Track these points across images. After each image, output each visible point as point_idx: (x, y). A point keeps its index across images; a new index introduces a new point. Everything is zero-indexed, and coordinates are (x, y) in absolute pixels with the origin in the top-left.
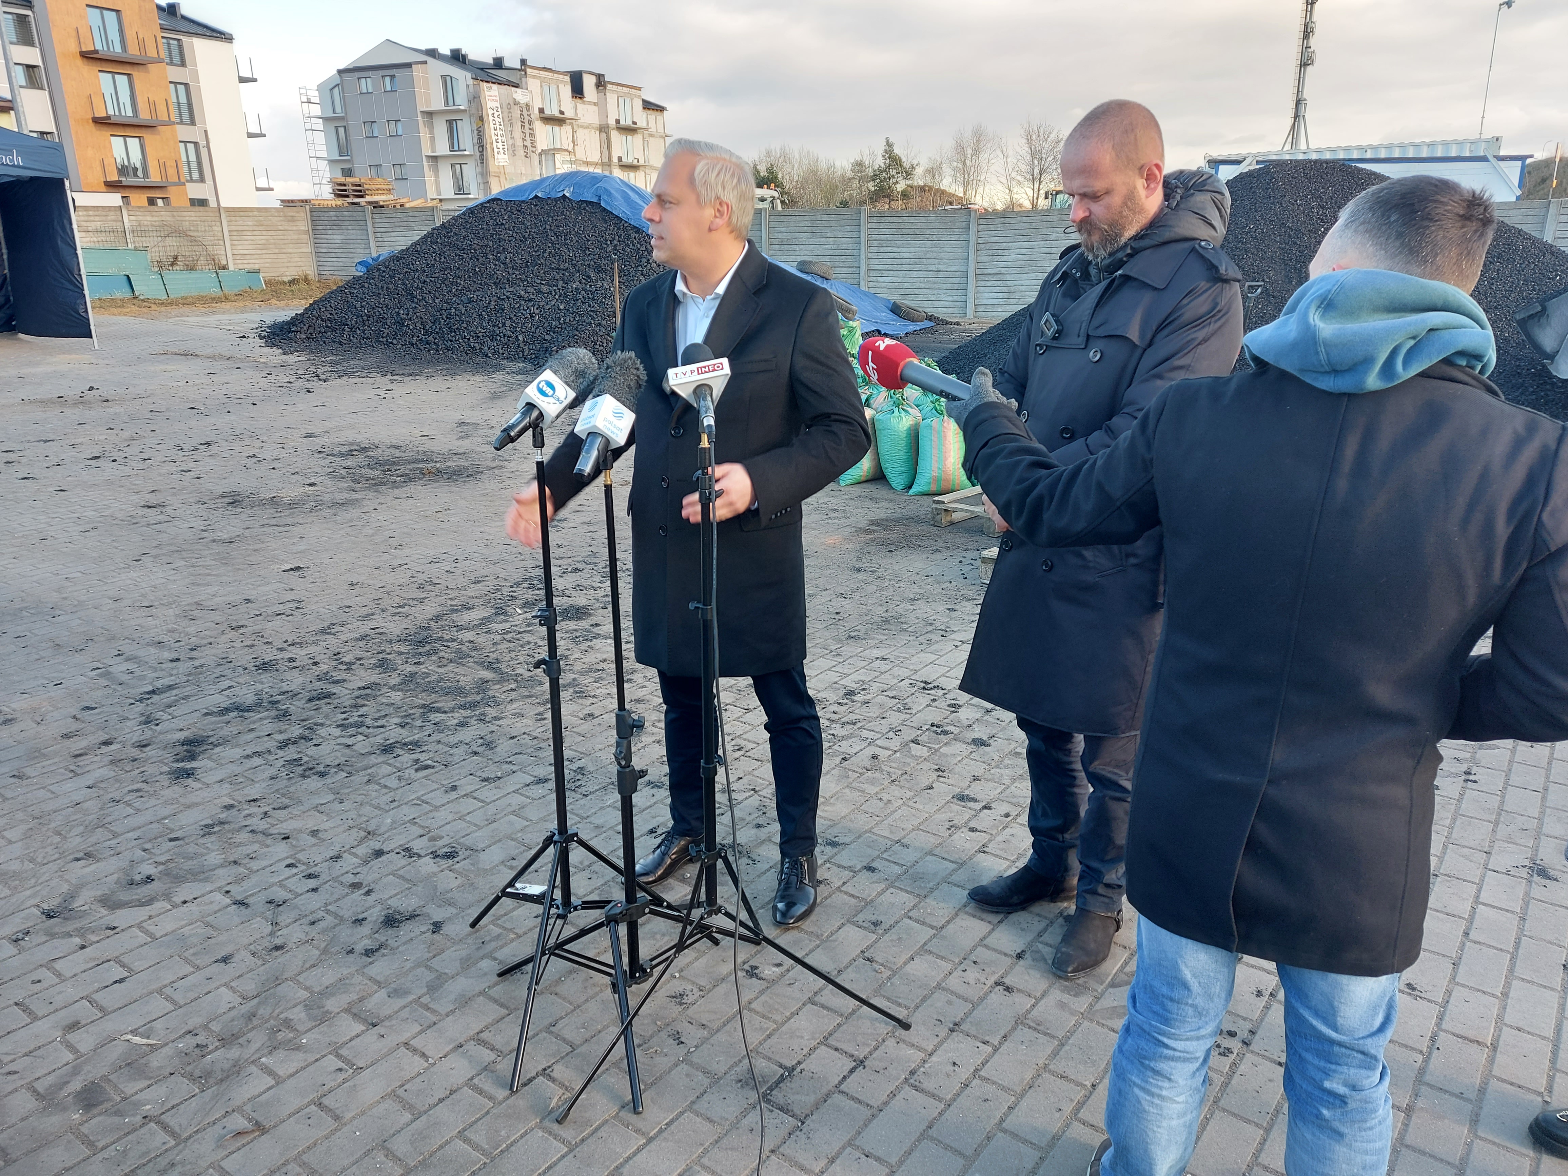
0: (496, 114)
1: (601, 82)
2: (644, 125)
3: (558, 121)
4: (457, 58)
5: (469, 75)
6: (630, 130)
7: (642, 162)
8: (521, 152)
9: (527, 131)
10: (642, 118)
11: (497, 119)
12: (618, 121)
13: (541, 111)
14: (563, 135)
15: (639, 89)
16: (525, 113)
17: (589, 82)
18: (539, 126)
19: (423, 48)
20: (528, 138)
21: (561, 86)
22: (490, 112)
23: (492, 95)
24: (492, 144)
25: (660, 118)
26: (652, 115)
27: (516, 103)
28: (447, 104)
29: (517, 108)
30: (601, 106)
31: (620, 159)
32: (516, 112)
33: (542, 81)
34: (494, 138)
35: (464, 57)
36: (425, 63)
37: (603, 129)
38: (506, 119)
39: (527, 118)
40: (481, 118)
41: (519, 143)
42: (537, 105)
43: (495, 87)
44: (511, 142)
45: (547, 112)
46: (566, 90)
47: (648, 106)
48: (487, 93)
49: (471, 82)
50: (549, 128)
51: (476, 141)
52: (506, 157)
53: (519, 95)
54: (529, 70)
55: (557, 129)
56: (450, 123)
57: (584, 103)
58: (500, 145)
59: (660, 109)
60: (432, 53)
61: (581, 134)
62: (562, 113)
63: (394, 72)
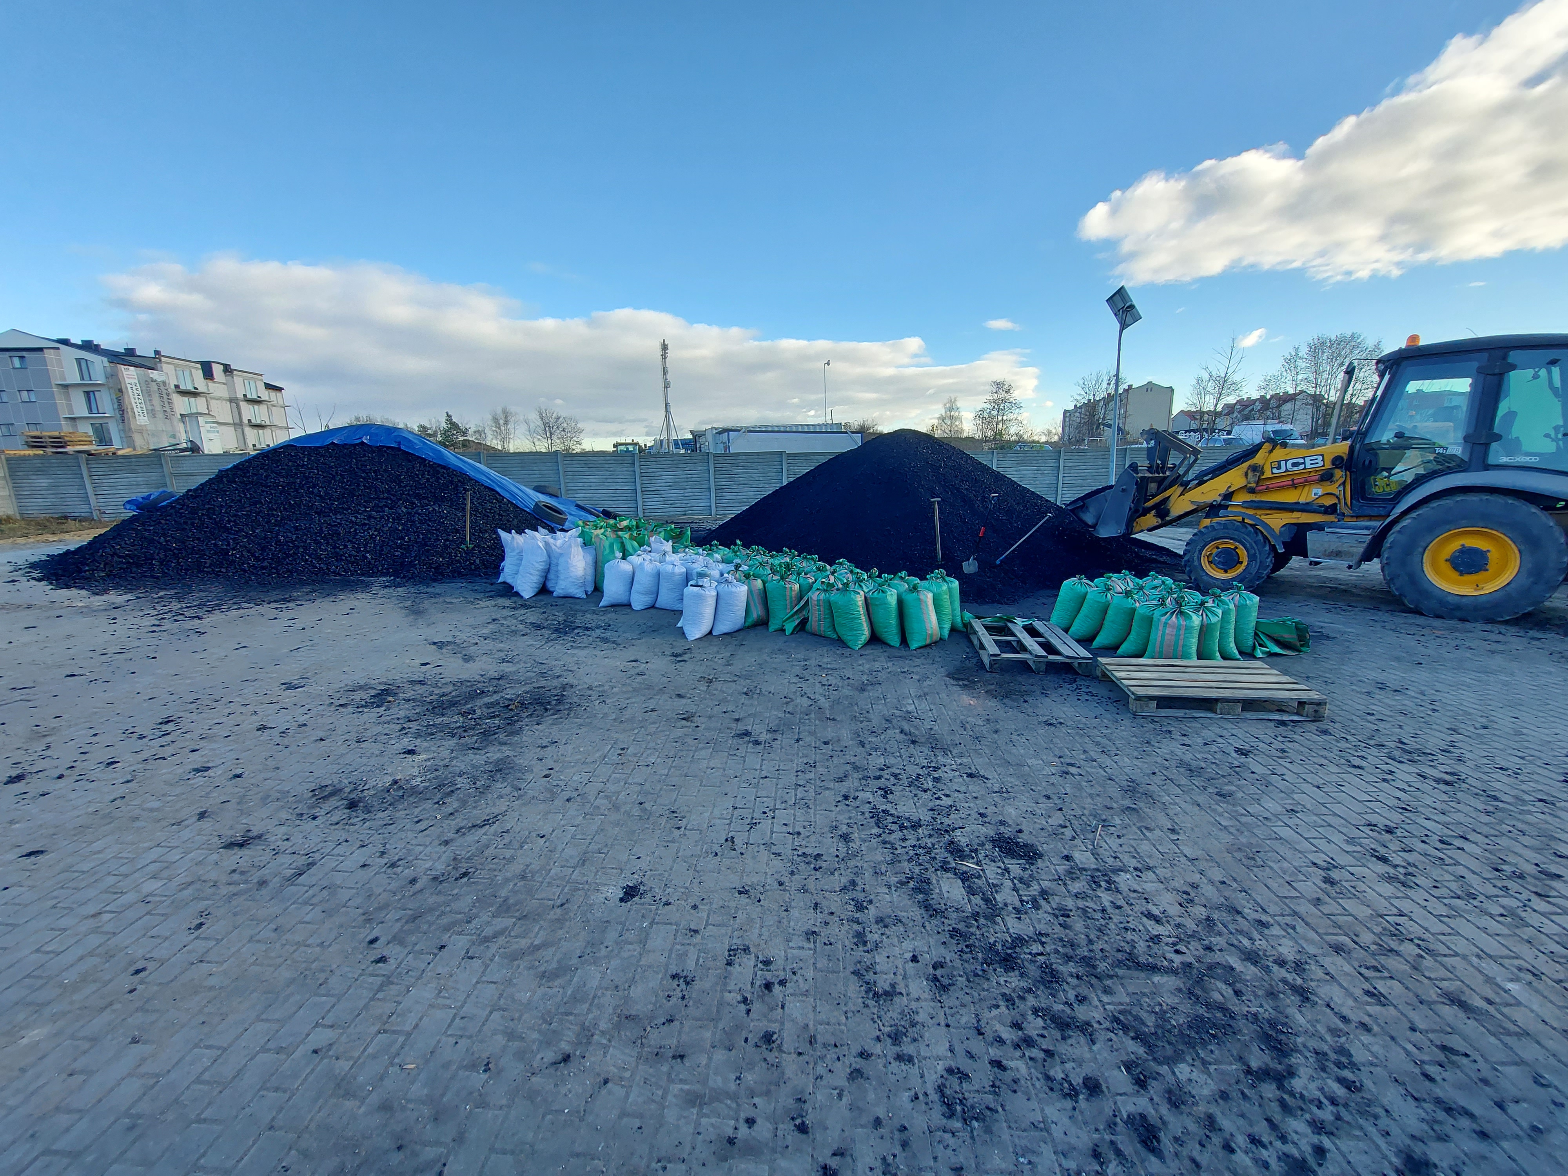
0: (134, 388)
1: (227, 369)
2: (267, 399)
3: (194, 394)
4: (88, 346)
5: (105, 359)
6: (257, 402)
7: (268, 423)
8: (160, 415)
9: (166, 401)
10: (265, 394)
11: (135, 391)
12: (245, 396)
13: (177, 386)
14: (199, 405)
15: (261, 375)
16: (162, 387)
17: (217, 370)
18: (176, 398)
19: (55, 338)
20: (166, 405)
21: (193, 370)
22: (129, 386)
23: (130, 375)
24: (132, 409)
25: (279, 394)
26: (273, 394)
27: (153, 380)
28: (82, 379)
29: (154, 384)
30: (230, 385)
31: (249, 421)
32: (154, 387)
33: (176, 366)
34: (134, 405)
35: (97, 346)
36: (58, 348)
37: (233, 400)
38: (144, 392)
39: (164, 392)
40: (121, 390)
41: (158, 408)
42: (173, 382)
43: (132, 368)
44: (150, 408)
45: (183, 387)
46: (199, 374)
47: (268, 386)
48: (125, 373)
49: (107, 364)
50: (186, 399)
51: (116, 406)
52: (146, 418)
53: (154, 374)
54: (163, 359)
55: (192, 400)
56: (87, 393)
57: (215, 382)
58: (139, 410)
59: (279, 389)
60: (65, 342)
61: (213, 403)
62: (197, 389)
63: (24, 354)
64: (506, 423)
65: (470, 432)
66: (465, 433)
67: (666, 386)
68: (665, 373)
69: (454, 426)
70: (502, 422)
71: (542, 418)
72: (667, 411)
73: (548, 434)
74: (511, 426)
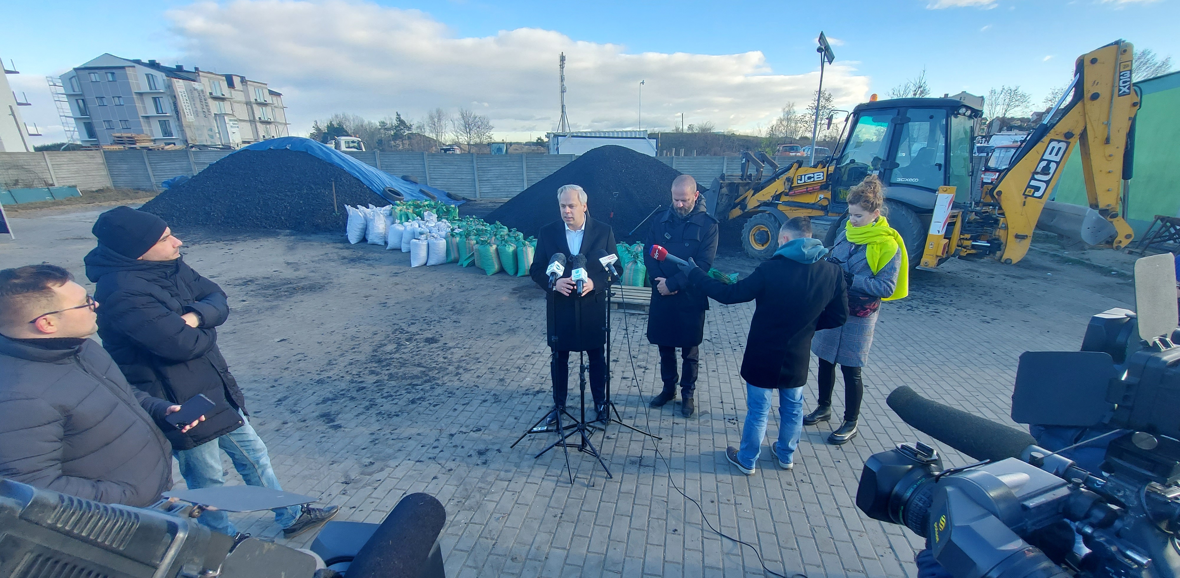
0: (183, 95)
1: (243, 80)
2: (271, 102)
3: (222, 99)
4: (153, 65)
5: (164, 74)
6: (264, 104)
7: (272, 120)
8: (202, 115)
9: (204, 104)
10: (269, 99)
11: (184, 97)
12: (256, 100)
13: (211, 94)
14: (226, 107)
15: (266, 84)
16: (201, 94)
17: (237, 81)
18: (210, 102)
19: (132, 59)
20: (205, 107)
21: (221, 82)
22: (180, 94)
23: (180, 85)
24: (183, 110)
25: (279, 99)
26: (275, 98)
27: (195, 89)
28: (151, 89)
29: (196, 92)
30: (246, 92)
31: (260, 118)
32: (196, 94)
33: (210, 79)
34: (184, 107)
35: (158, 64)
36: (134, 67)
37: (248, 103)
38: (190, 98)
39: (203, 98)
40: (175, 97)
41: (200, 109)
42: (208, 90)
43: (181, 81)
44: (195, 109)
45: (214, 94)
46: (224, 84)
47: (271, 93)
48: (177, 84)
49: (165, 78)
50: (217, 103)
51: (173, 108)
52: (193, 117)
53: (196, 85)
54: (200, 73)
55: (221, 103)
56: (155, 99)
57: (236, 90)
58: (188, 111)
59: (279, 95)
60: (138, 62)
61: (236, 106)
62: (223, 95)
63: (114, 71)
64: (439, 120)
65: (414, 127)
66: (409, 128)
67: (563, 91)
68: (562, 79)
69: (402, 122)
70: (436, 120)
71: (463, 117)
72: (563, 112)
73: (468, 130)
74: (443, 123)
